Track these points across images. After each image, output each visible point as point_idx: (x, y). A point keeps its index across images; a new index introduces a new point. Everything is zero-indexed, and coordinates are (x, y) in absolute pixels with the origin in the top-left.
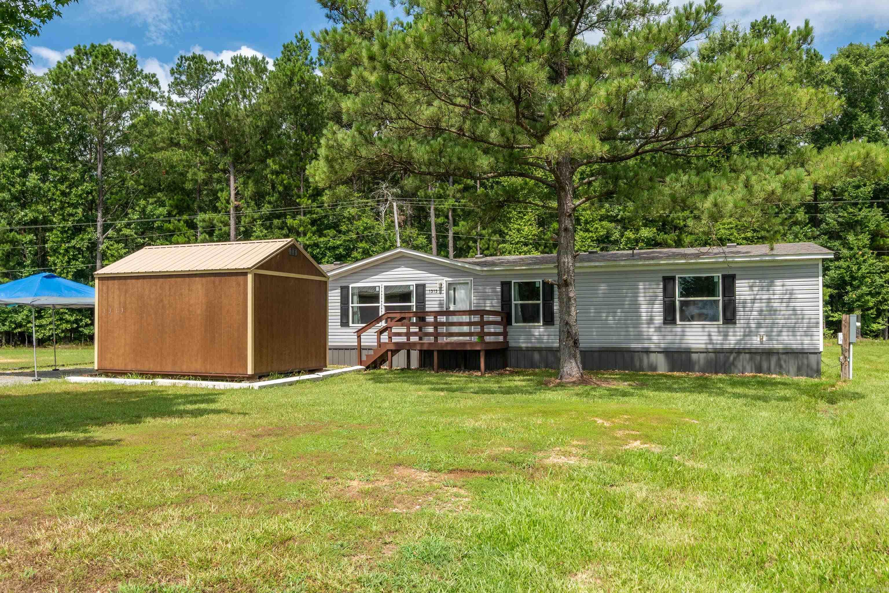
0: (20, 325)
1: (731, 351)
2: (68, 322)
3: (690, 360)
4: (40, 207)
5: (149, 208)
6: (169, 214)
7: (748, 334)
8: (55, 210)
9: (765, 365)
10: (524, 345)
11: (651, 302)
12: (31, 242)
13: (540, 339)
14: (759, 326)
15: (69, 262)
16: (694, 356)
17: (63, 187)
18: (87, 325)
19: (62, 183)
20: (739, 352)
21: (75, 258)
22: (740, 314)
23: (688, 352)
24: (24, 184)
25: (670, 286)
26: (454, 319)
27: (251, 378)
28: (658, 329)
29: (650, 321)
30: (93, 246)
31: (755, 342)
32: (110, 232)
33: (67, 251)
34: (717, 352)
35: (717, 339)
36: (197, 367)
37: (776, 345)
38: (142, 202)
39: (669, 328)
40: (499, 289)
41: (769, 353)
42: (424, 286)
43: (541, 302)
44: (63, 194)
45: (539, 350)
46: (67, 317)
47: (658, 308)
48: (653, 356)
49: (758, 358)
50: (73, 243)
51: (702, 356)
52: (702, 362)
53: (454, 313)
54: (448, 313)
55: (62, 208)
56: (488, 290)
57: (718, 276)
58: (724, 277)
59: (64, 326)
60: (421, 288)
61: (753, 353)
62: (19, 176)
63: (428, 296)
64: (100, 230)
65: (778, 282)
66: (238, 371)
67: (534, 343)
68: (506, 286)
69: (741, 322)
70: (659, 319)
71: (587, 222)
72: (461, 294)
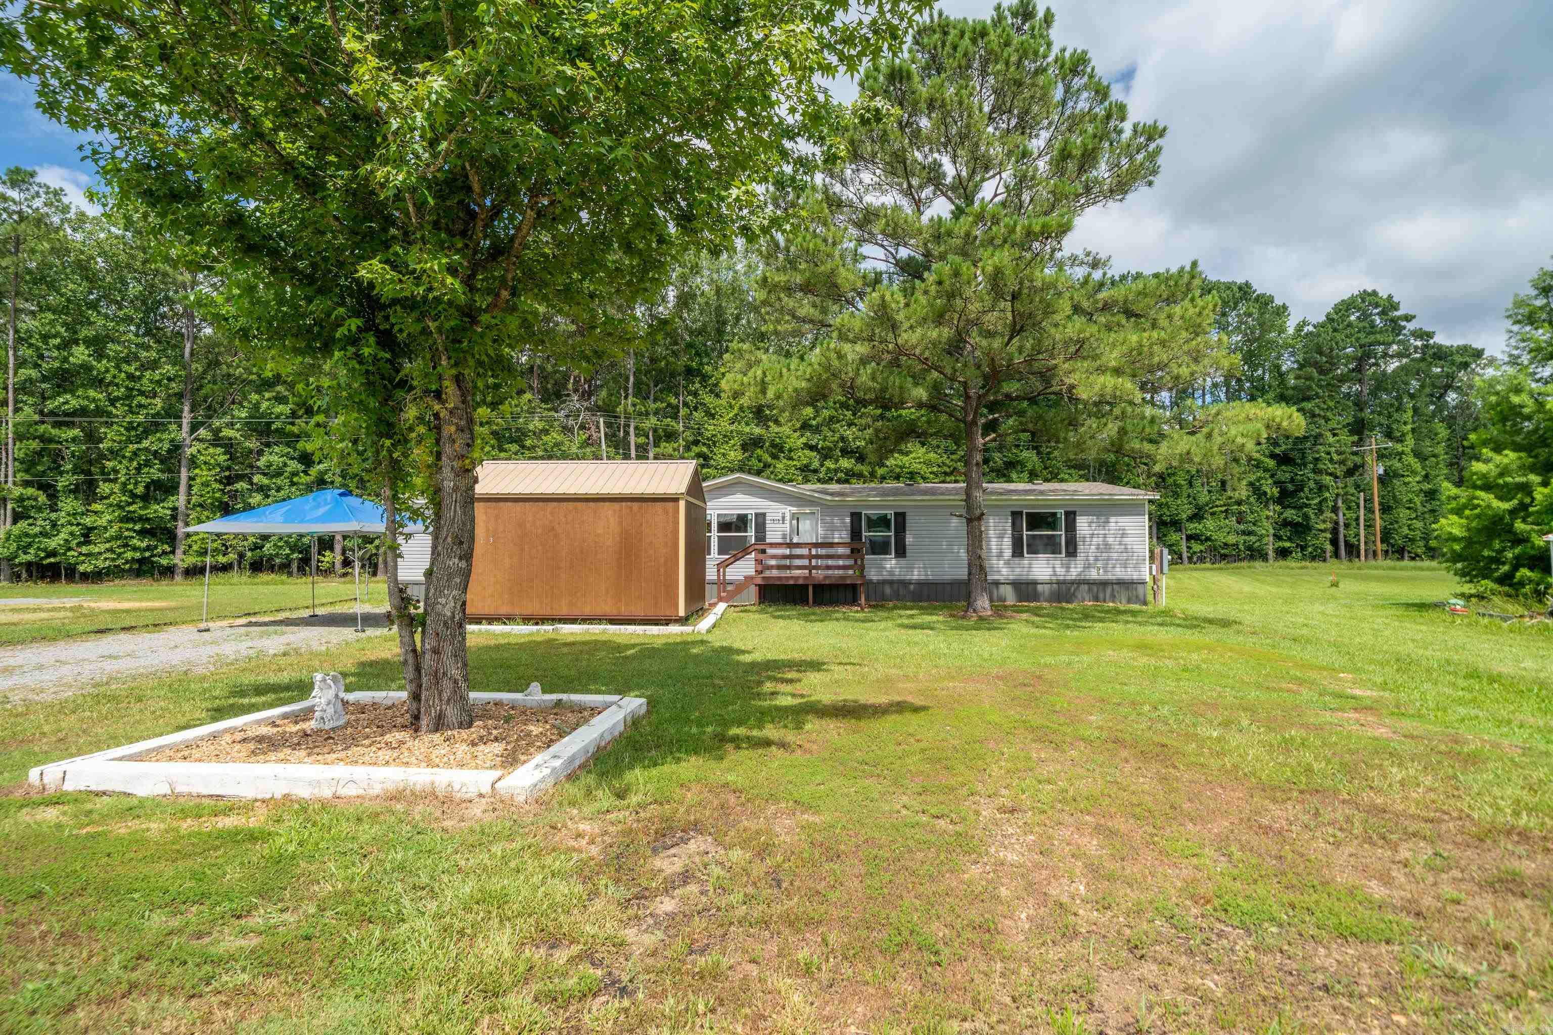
0: (53, 554)
1: (1073, 582)
2: (135, 549)
3: (1035, 589)
4: (92, 393)
5: (264, 405)
6: (294, 414)
7: (1087, 567)
8: (117, 399)
9: (1101, 596)
10: (875, 578)
11: (1001, 537)
12: (74, 440)
13: (891, 573)
14: (1096, 560)
15: (138, 469)
16: (1040, 588)
17: (131, 369)
18: (164, 553)
19: (128, 363)
20: (1078, 583)
21: (147, 464)
22: (1081, 548)
23: (1035, 583)
24: (65, 360)
25: (1018, 522)
26: (798, 551)
27: (684, 621)
28: (1007, 563)
29: (1000, 555)
30: (176, 448)
31: (1093, 574)
32: (203, 432)
33: (135, 454)
34: (1059, 583)
35: (1060, 571)
36: (607, 608)
37: (1110, 577)
38: (254, 397)
39: (1017, 560)
40: (848, 520)
41: (1104, 584)
42: (764, 515)
43: (892, 534)
44: (131, 377)
45: (891, 583)
46: (136, 542)
47: (1007, 542)
48: (1002, 587)
49: (1095, 588)
50: (145, 444)
51: (1047, 587)
52: (1047, 593)
53: (798, 545)
54: (791, 545)
55: (129, 397)
56: (836, 520)
57: (1061, 512)
58: (1067, 514)
59: (129, 555)
60: (761, 518)
61: (1090, 583)
62: (58, 348)
63: (769, 526)
64: (186, 427)
65: (1113, 519)
66: (664, 612)
67: (885, 576)
68: (856, 517)
69: (1081, 556)
70: (1008, 553)
71: (790, 450)
72: (806, 525)
